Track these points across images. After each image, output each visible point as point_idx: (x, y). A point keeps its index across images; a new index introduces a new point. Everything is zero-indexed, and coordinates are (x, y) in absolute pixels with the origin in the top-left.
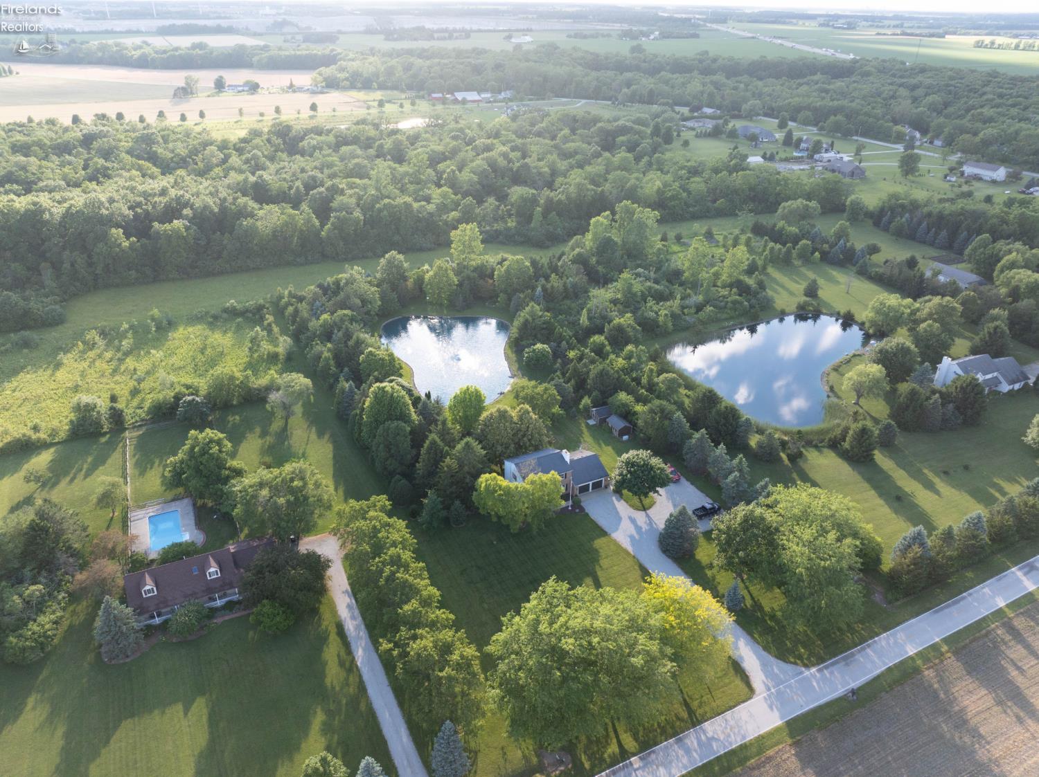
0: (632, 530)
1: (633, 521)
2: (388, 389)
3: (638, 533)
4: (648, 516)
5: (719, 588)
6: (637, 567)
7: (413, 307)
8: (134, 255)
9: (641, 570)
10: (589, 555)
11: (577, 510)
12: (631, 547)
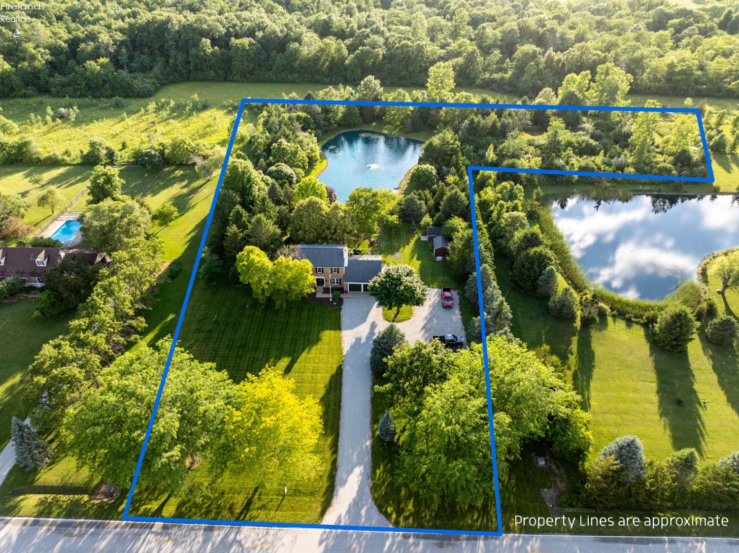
0: (365, 334)
1: (373, 326)
3: (367, 338)
6: (335, 367)
7: (374, 124)
8: (214, 59)
9: (337, 370)
10: (306, 343)
11: (335, 303)
12: (348, 348)
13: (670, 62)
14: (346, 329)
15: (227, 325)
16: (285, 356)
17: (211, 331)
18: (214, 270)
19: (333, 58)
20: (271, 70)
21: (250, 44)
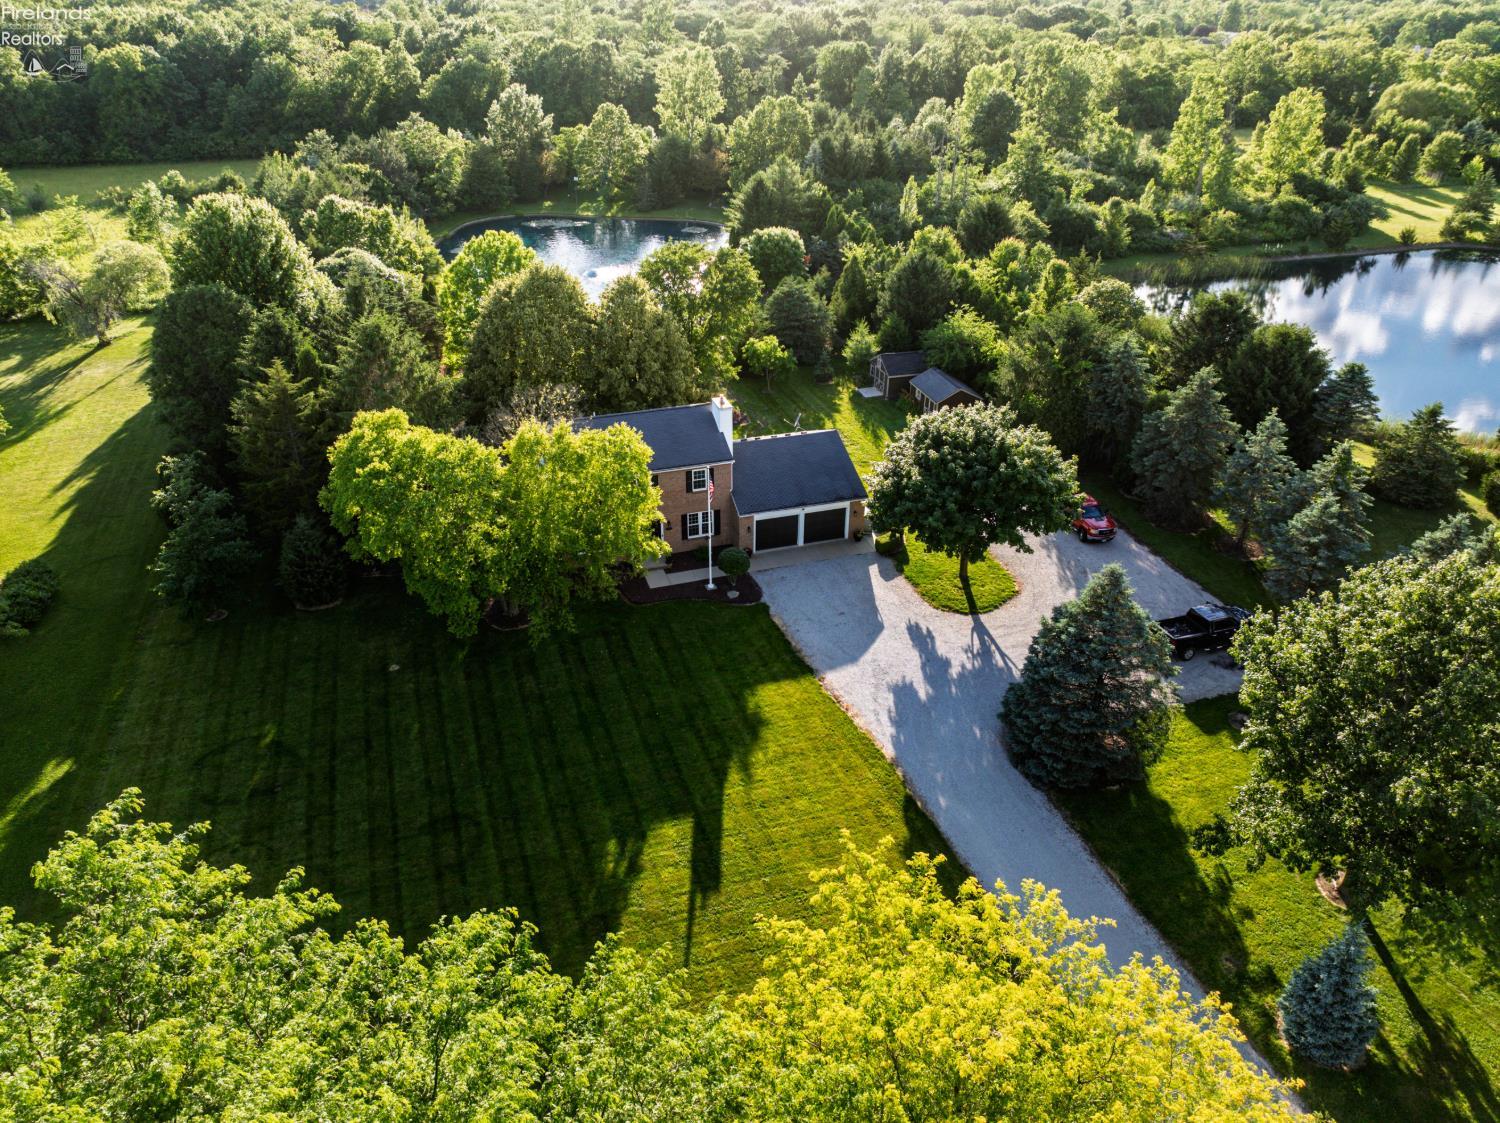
0: (911, 668)
1: (920, 638)
2: (239, 218)
3: (929, 679)
4: (980, 629)
5: (1253, 936)
6: (891, 811)
7: (548, 204)
8: (42, 102)
9: (908, 822)
10: (715, 748)
11: (733, 594)
12: (890, 730)
13: (1120, 66)
14: (832, 667)
15: (333, 754)
16: (660, 818)
17: (268, 791)
18: (218, 552)
19: (385, 88)
20: (217, 128)
21: (148, 60)
